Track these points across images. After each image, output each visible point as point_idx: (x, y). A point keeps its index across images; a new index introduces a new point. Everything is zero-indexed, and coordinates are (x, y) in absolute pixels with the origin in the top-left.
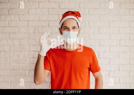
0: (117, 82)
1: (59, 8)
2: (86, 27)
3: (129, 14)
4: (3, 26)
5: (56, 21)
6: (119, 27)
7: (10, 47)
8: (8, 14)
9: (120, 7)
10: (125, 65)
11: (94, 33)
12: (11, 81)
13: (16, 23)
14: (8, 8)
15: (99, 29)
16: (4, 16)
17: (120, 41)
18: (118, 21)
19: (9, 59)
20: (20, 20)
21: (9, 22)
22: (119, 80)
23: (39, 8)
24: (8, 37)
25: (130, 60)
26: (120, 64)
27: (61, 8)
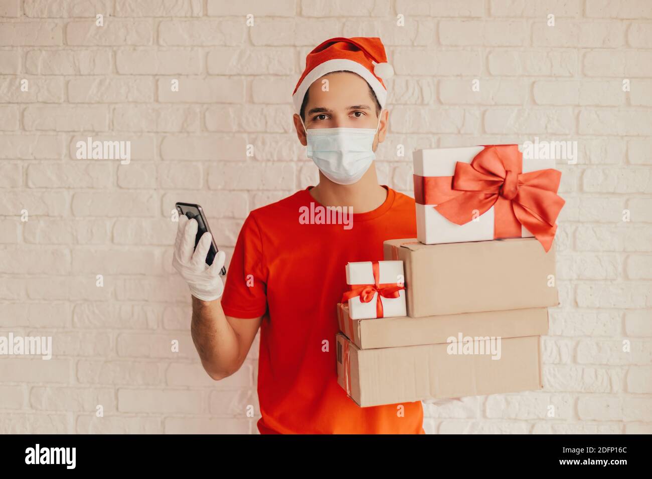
0: (567, 358)
1: (300, 14)
2: (422, 103)
3: (627, 44)
4: (40, 99)
5: (286, 75)
6: (578, 106)
7: (73, 197)
8: (66, 44)
9: (584, 11)
10: (606, 280)
11: (459, 132)
12: (78, 355)
13: (101, 83)
14: (61, 17)
15: (483, 114)
16: (44, 52)
17: (583, 172)
18: (572, 76)
19: (71, 252)
20: (117, 73)
21: (67, 83)
22: (575, 350)
23: (206, 15)
24: (64, 151)
25: (628, 257)
26: (579, 279)
27: (309, 17)
